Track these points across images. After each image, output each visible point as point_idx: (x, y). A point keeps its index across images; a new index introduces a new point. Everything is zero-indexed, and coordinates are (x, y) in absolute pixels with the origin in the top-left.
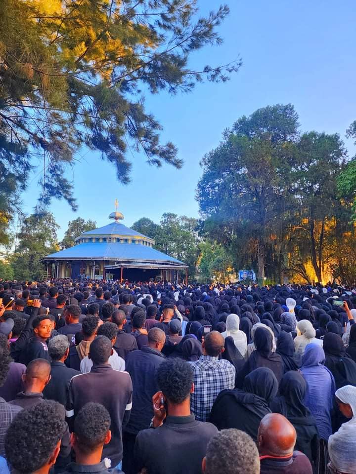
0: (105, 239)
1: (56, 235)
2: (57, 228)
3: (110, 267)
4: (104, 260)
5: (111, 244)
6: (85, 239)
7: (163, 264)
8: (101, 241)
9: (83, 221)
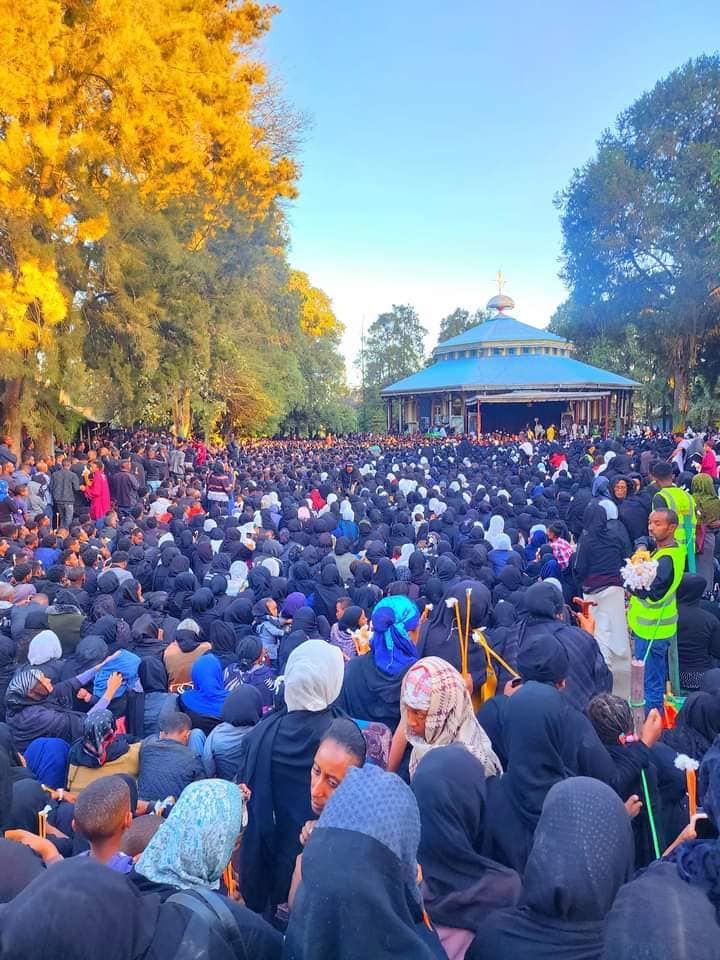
0: (473, 352)
1: (423, 346)
2: (422, 334)
3: (469, 401)
4: (464, 389)
5: (483, 359)
6: (443, 355)
7: (577, 390)
8: (467, 356)
9: (467, 313)
